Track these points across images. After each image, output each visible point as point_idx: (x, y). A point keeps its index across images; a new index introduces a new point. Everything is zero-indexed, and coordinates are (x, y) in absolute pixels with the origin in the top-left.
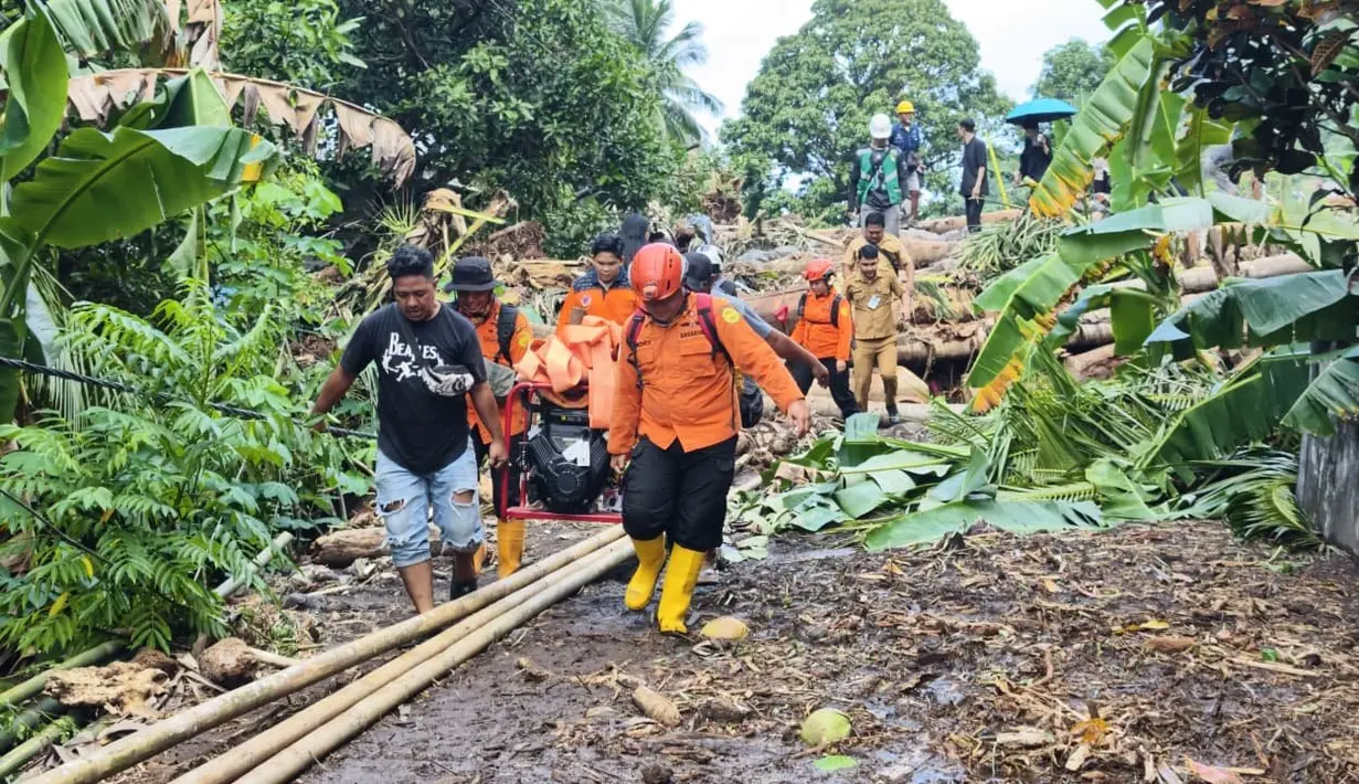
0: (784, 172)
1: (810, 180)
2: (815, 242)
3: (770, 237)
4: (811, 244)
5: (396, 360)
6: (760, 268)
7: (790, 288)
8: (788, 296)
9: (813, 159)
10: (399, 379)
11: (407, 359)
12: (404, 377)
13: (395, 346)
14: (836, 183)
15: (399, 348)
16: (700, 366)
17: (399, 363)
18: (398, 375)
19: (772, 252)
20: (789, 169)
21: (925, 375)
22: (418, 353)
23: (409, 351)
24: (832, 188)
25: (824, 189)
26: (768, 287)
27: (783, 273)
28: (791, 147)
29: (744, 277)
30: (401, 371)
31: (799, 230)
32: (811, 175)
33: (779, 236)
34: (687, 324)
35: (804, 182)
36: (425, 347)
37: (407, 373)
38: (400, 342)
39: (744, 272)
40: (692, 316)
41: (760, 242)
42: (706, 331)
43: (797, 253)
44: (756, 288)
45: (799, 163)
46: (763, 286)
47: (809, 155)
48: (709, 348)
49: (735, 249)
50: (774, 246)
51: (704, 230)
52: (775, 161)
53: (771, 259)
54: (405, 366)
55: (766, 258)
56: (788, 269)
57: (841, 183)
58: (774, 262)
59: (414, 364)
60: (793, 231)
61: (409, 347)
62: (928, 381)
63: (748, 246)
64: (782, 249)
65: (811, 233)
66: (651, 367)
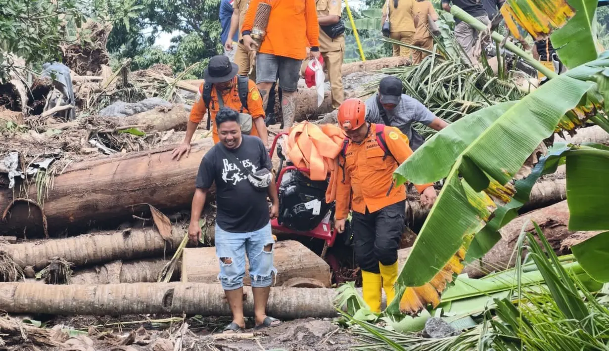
0: (155, 30)
1: (180, 38)
2: (186, 93)
3: (137, 87)
4: (182, 94)
5: (230, 174)
6: (123, 122)
7: (158, 147)
8: (156, 156)
9: (182, 18)
10: (235, 184)
11: (236, 171)
12: (237, 182)
13: (228, 166)
14: (204, 40)
15: (230, 166)
16: (377, 164)
17: (232, 175)
18: (233, 181)
19: (138, 104)
20: (160, 28)
21: (323, 252)
22: (240, 166)
23: (235, 167)
24: (200, 44)
25: (193, 45)
26: (131, 146)
27: (149, 128)
28: (162, 7)
29: (101, 135)
30: (235, 179)
31: (169, 80)
32: (182, 33)
33: (147, 87)
34: (370, 141)
35: (173, 40)
36: (243, 162)
37: (238, 179)
38: (229, 163)
39: (103, 128)
40: (373, 137)
41: (126, 93)
42: (381, 144)
43: (166, 104)
44: (116, 148)
45: (169, 22)
46: (125, 145)
47: (178, 14)
48: (383, 153)
49: (99, 101)
50: (142, 97)
51: (62, 79)
52: (147, 20)
53: (136, 112)
54: (236, 176)
55: (131, 111)
56: (157, 123)
57: (209, 39)
58: (139, 116)
59: (241, 173)
60: (163, 82)
61: (234, 165)
62: (326, 258)
63: (113, 98)
64: (150, 100)
65: (181, 83)
66: (353, 166)
